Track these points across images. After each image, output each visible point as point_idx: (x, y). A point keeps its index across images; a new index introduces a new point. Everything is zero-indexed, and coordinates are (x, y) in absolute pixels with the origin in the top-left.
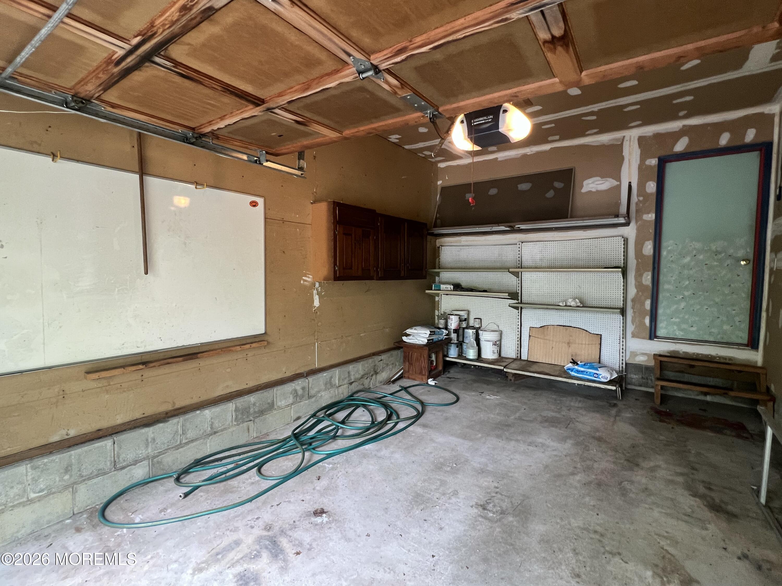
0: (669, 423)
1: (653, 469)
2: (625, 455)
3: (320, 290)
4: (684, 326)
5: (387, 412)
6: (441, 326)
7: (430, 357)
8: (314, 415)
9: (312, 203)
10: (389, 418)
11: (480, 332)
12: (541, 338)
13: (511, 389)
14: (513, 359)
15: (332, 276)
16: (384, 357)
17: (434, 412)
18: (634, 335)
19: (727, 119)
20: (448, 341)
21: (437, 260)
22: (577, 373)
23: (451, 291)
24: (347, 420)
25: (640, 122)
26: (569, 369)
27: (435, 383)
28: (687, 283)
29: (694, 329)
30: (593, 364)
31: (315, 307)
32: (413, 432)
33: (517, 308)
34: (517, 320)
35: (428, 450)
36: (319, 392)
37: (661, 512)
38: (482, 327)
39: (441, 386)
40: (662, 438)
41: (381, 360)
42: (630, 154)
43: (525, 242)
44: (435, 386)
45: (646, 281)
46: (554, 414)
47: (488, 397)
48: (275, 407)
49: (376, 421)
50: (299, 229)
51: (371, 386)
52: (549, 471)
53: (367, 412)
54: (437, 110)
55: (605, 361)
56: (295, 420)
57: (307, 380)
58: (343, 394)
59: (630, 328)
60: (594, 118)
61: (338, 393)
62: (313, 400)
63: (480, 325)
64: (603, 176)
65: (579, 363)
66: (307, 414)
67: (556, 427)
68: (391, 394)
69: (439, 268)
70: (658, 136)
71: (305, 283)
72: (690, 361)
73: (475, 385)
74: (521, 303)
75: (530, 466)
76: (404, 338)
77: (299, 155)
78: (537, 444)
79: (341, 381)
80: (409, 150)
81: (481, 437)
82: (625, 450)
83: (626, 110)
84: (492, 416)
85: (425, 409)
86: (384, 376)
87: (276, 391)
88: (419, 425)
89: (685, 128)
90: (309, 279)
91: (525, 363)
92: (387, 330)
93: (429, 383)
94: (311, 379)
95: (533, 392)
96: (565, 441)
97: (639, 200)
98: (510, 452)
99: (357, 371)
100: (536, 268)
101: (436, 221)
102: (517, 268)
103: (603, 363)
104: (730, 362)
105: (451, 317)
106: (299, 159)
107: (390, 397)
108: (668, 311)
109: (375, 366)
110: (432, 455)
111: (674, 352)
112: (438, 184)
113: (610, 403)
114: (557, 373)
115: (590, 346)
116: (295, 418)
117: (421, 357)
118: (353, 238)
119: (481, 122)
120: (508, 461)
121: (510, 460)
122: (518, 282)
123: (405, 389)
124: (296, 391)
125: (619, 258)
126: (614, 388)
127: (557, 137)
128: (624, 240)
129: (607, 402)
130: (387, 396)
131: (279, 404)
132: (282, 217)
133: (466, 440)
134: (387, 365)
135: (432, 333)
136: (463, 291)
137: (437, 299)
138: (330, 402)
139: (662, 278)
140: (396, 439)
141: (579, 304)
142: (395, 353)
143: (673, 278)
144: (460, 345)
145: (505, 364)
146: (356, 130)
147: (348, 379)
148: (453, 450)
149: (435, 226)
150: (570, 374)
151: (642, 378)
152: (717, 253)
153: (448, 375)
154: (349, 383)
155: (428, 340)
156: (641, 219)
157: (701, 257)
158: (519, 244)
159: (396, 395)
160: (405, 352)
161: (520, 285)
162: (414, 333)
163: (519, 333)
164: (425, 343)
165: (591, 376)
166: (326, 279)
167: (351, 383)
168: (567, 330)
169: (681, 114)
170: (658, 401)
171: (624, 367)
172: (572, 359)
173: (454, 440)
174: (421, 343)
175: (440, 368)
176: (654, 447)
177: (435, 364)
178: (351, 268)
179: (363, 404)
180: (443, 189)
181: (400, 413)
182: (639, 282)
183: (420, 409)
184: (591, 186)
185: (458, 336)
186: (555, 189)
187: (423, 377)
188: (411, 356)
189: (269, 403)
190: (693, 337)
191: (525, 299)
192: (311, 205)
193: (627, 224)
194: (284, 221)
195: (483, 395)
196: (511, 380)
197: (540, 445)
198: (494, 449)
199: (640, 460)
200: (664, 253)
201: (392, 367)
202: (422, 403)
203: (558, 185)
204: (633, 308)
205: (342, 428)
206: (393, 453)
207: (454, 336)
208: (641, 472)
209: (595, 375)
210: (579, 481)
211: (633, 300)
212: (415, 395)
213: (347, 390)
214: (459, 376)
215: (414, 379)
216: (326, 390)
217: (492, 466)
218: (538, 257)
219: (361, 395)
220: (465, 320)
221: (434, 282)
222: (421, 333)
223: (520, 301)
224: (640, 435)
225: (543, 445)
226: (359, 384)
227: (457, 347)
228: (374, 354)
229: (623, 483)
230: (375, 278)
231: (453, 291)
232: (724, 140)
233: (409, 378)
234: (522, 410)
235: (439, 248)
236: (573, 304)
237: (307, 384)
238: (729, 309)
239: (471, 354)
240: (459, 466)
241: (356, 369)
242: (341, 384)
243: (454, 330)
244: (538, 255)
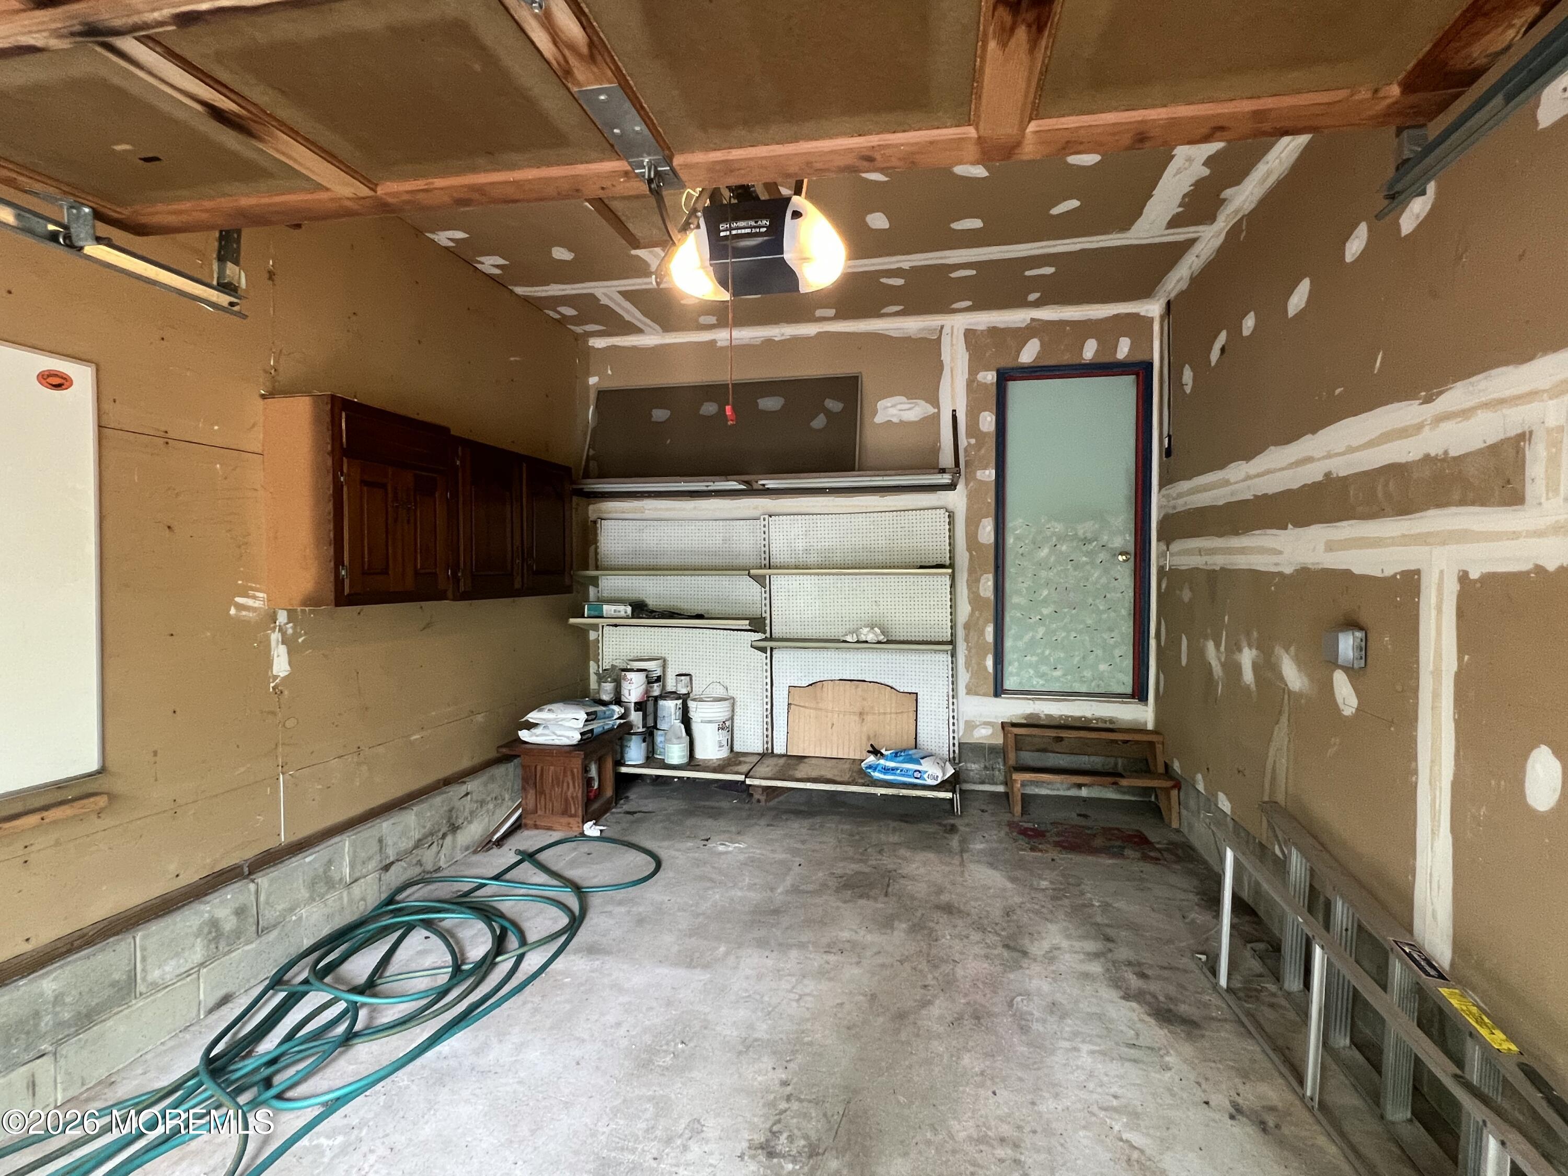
0: (1047, 851)
1: (1051, 957)
2: (999, 935)
3: (290, 631)
4: (1044, 669)
5: (493, 930)
6: (605, 697)
7: (586, 770)
8: (277, 982)
9: (263, 397)
10: (499, 947)
11: (691, 704)
12: (811, 708)
13: (763, 822)
14: (759, 754)
15: (332, 596)
16: (472, 785)
17: (609, 908)
18: (970, 691)
19: (1092, 317)
20: (625, 729)
21: (592, 548)
22: (885, 774)
23: (627, 617)
24: (380, 977)
25: (969, 303)
26: (870, 767)
27: (601, 831)
28: (1045, 593)
29: (1057, 673)
30: (910, 752)
31: (275, 677)
32: (565, 973)
33: (763, 650)
34: (765, 674)
35: (610, 1019)
36: (291, 910)
37: (1092, 1052)
38: (694, 693)
39: (616, 836)
40: (1044, 884)
41: (467, 794)
42: (952, 359)
43: (775, 515)
44: (602, 838)
45: (985, 590)
46: (855, 867)
47: (721, 848)
48: (141, 987)
49: (463, 963)
50: (221, 465)
51: (442, 863)
52: (881, 1010)
53: (435, 940)
54: (669, 160)
55: (926, 744)
56: (211, 1011)
57: (252, 887)
58: (363, 899)
59: (964, 677)
60: (899, 282)
61: (351, 901)
62: (274, 934)
63: (689, 688)
64: (911, 395)
65: (883, 751)
66: (253, 983)
67: (868, 897)
68: (497, 878)
69: (597, 568)
70: (993, 331)
71: (244, 613)
72: (1059, 731)
73: (690, 822)
74: (771, 639)
75: (842, 1004)
76: (524, 735)
77: (221, 238)
78: (841, 946)
79: (359, 867)
80: (526, 300)
81: (727, 954)
82: (997, 924)
83: (953, 275)
84: (739, 894)
85: (587, 905)
86: (474, 831)
87: (144, 938)
88: (577, 951)
89: (1034, 324)
90: (257, 602)
91: (782, 761)
92: (480, 718)
93: (586, 833)
94: (264, 880)
95: (806, 823)
96: (892, 928)
97: (969, 444)
98: (794, 980)
99: (404, 833)
100: (800, 567)
101: (587, 465)
102: (761, 568)
103: (926, 747)
104: (1111, 726)
105: (630, 675)
106: (221, 259)
107: (494, 887)
108: (1020, 644)
109: (451, 811)
110: (622, 1031)
111: (1031, 716)
112: (590, 383)
113: (945, 826)
114: (846, 778)
115: (900, 716)
116: (211, 1002)
117: (565, 772)
118: (390, 495)
119: (743, 231)
120: (794, 1004)
121: (798, 1001)
122: (764, 595)
123: (530, 857)
124: (214, 924)
125: (943, 547)
126: (949, 795)
127: (831, 312)
128: (949, 516)
129: (940, 824)
130: (484, 885)
131: (155, 975)
132: (164, 429)
133: (694, 967)
134: (482, 803)
135: (590, 718)
136: (654, 618)
137: (592, 635)
138: (326, 931)
139: (1009, 586)
140: (524, 1003)
141: (881, 638)
142: (499, 771)
143: (1025, 585)
144: (649, 734)
145: (745, 768)
146: (420, 184)
147: (378, 858)
148: (669, 1003)
149: (587, 475)
150: (871, 777)
151: (986, 768)
152: (1086, 541)
153: (626, 808)
154: (382, 869)
155: (582, 734)
156: (975, 479)
157: (1064, 548)
158: (764, 520)
159: (508, 876)
160: (524, 767)
161: (768, 602)
162: (549, 720)
163: (769, 700)
164: (575, 742)
165: (909, 776)
166: (312, 601)
167: (387, 868)
168: (857, 687)
169: (1033, 297)
170: (1018, 809)
171: (957, 751)
172: (872, 745)
173: (668, 975)
174: (568, 742)
175: (609, 792)
176: (1037, 907)
177: (596, 786)
178: (385, 572)
179: (422, 920)
180: (603, 395)
181: (525, 926)
182: (973, 593)
183: (575, 905)
184: (893, 411)
185: (645, 718)
186: (828, 413)
187: (571, 820)
188: (542, 775)
189: (113, 984)
190: (1056, 687)
191: (778, 631)
192: (261, 402)
193: (952, 486)
194: (167, 438)
195: (710, 845)
196: (759, 801)
197: (847, 946)
198: (760, 977)
199: (1026, 942)
200: (1010, 540)
201: (495, 806)
202: (578, 889)
203: (834, 405)
204: (967, 640)
205: (364, 1005)
206: (520, 1047)
207: (636, 717)
208: (1036, 968)
209: (916, 774)
210: (941, 1018)
211: (967, 626)
212: (554, 868)
213: (376, 887)
214: (650, 805)
215: (549, 828)
216: (314, 900)
217: (765, 1027)
218: (800, 545)
219: (414, 896)
220: (659, 679)
221: (587, 600)
222: (563, 720)
223: (768, 635)
224: (1009, 885)
225: (854, 945)
226: (410, 865)
227: (644, 741)
228: (447, 782)
229: (1015, 1002)
230: (450, 594)
231: (633, 617)
232: (1090, 350)
233: (536, 827)
234: (797, 869)
235: (595, 522)
236: (871, 637)
237: (253, 898)
238: (1106, 636)
239: (675, 753)
240: (692, 1045)
241: (400, 828)
242: (358, 874)
243: (635, 703)
244: (800, 541)
